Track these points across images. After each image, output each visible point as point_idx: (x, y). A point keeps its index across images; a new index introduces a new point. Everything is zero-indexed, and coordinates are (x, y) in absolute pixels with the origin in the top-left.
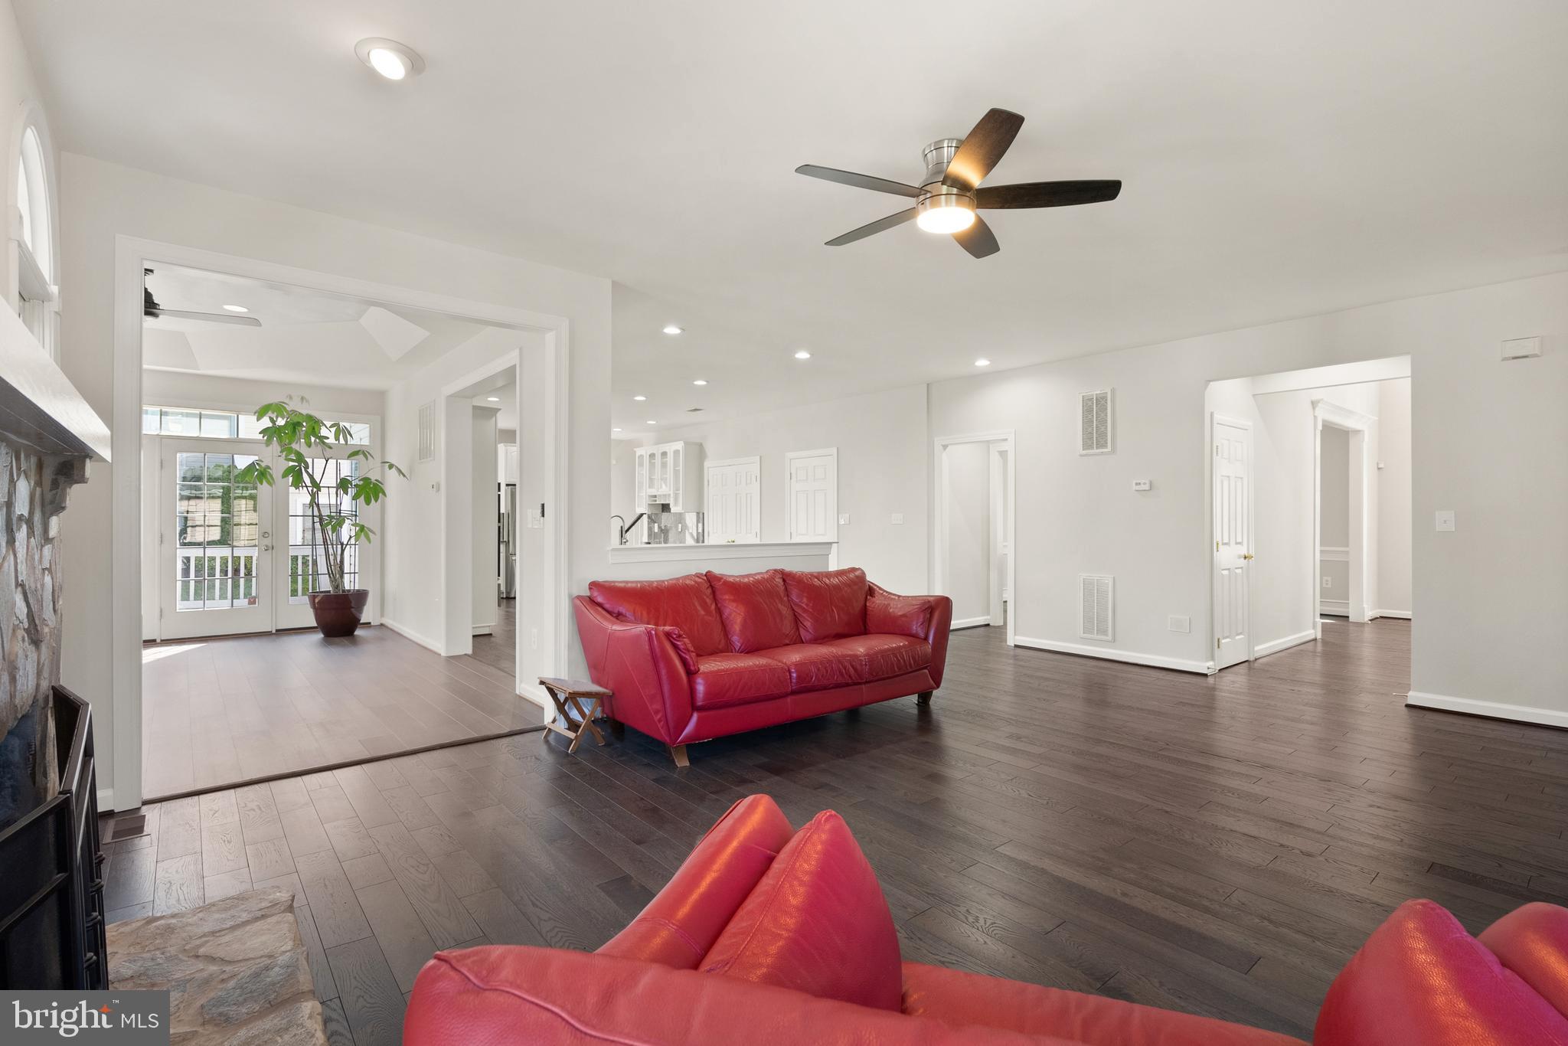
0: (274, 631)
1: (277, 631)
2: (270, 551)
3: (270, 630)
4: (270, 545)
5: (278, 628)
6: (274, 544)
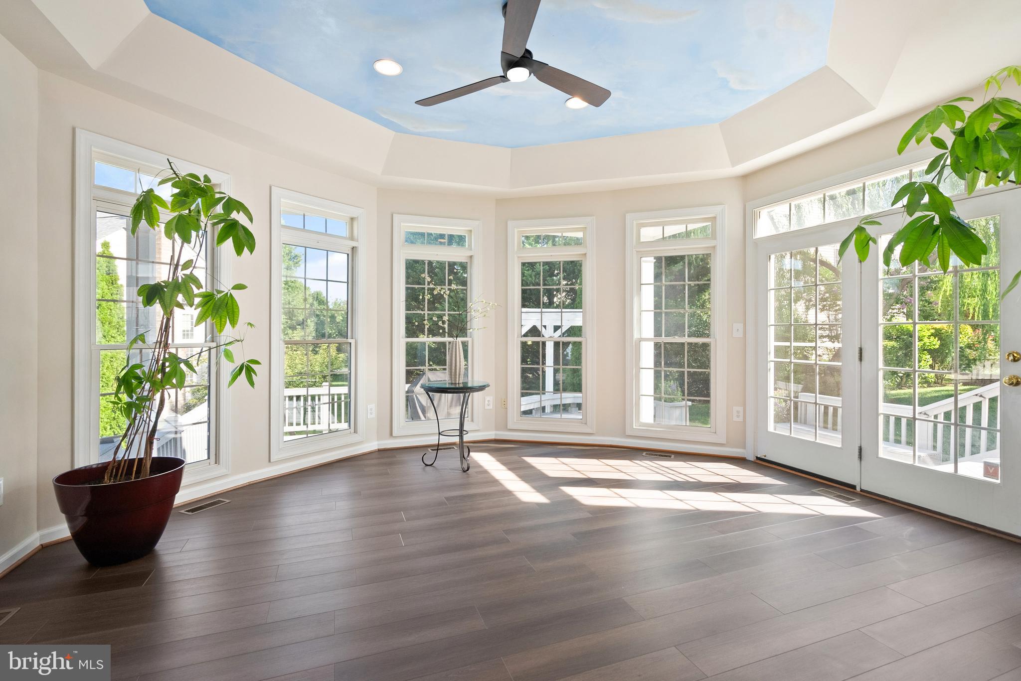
2: (1020, 388)
3: (1019, 534)
4: (1020, 377)
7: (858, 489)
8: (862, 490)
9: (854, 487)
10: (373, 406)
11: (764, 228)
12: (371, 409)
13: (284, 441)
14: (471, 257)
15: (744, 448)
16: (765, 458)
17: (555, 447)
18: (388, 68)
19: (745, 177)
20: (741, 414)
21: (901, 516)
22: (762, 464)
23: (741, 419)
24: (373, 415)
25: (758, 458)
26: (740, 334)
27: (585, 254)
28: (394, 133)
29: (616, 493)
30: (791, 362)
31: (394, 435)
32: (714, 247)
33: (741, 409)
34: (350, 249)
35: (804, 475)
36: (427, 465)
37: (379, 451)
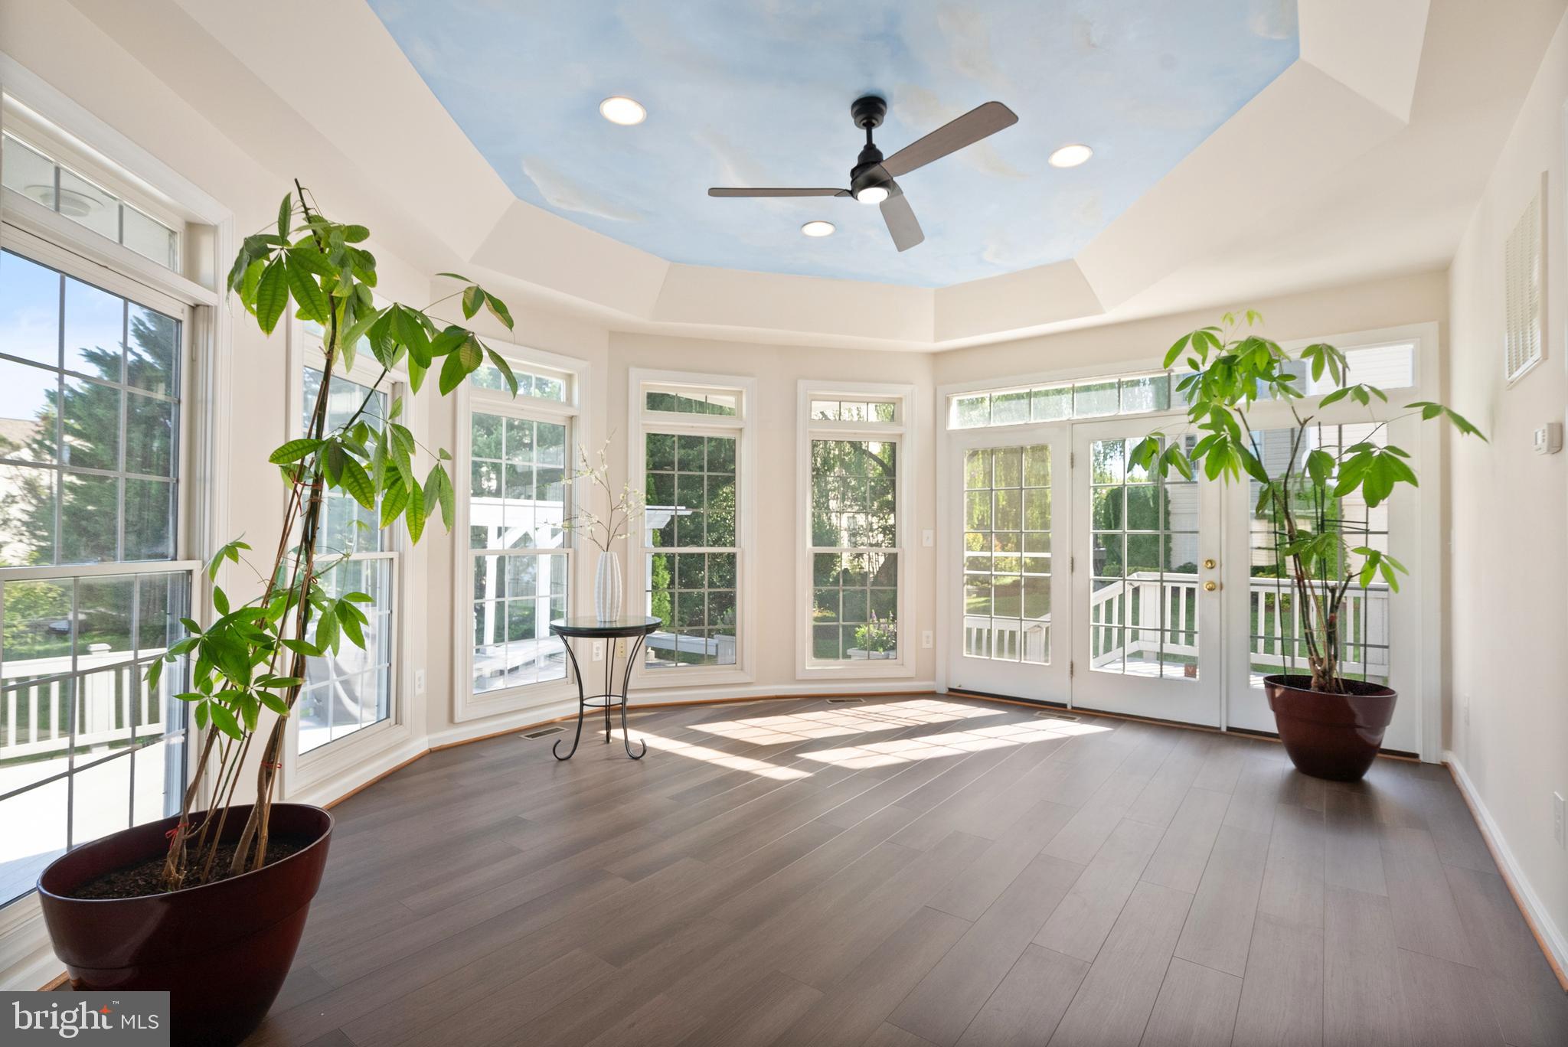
0: (1224, 729)
1: (1229, 729)
2: (1216, 592)
3: (1217, 725)
4: (1218, 582)
5: (1231, 726)
6: (1224, 581)
7: (1069, 707)
8: (1073, 708)
9: (1064, 706)
10: (421, 673)
11: (956, 420)
12: (419, 679)
13: (300, 753)
14: (572, 418)
15: (934, 679)
16: (960, 688)
17: (708, 707)
18: (622, 111)
19: (936, 356)
20: (931, 640)
21: (1122, 726)
22: (957, 695)
23: (930, 646)
24: (421, 691)
25: (951, 690)
26: (929, 543)
27: (741, 430)
28: (514, 198)
29: (869, 751)
30: (992, 575)
31: (457, 720)
32: (901, 435)
33: (930, 633)
34: (390, 386)
35: (1009, 701)
36: (560, 760)
37: (432, 752)
